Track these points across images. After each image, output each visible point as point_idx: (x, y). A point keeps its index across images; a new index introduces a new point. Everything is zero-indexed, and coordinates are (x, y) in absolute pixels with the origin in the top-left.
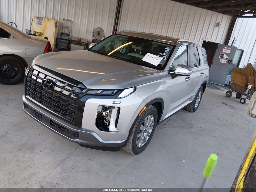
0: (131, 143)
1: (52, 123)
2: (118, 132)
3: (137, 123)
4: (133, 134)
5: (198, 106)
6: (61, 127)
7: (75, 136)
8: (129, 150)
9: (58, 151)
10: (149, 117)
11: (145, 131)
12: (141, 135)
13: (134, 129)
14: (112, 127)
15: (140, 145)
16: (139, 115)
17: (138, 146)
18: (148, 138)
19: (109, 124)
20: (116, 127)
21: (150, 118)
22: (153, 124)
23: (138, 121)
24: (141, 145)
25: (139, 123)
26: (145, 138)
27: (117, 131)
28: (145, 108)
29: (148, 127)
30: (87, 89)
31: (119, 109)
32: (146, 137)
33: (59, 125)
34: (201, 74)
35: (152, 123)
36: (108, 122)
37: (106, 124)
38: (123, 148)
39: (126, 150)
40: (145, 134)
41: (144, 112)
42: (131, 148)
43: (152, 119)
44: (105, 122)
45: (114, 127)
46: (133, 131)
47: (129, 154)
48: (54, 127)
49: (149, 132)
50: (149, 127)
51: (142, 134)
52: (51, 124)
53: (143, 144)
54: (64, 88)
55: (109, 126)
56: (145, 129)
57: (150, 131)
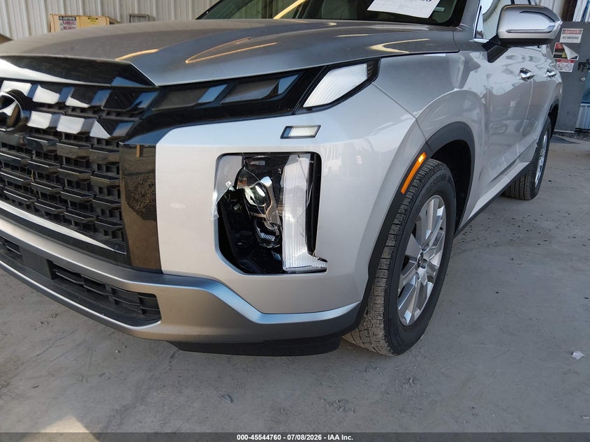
0: (382, 310)
1: (55, 272)
2: (324, 270)
3: (395, 229)
4: (383, 274)
5: (540, 180)
6: (87, 281)
7: (144, 312)
8: (373, 339)
9: (101, 376)
10: (432, 203)
11: (422, 262)
12: (410, 276)
13: (386, 254)
14: (294, 253)
15: (408, 316)
16: (403, 191)
17: (402, 320)
18: (430, 286)
19: (279, 239)
20: (311, 247)
21: (435, 212)
22: (443, 233)
23: (396, 221)
24: (413, 315)
25: (403, 225)
26: (423, 288)
27: (321, 265)
28: (421, 159)
29: (431, 244)
30: (154, 89)
31: (316, 162)
32: (427, 284)
33: (77, 275)
34: (548, 71)
35: (441, 229)
36: (272, 233)
37: (268, 242)
38: (348, 337)
39: (359, 342)
40: (421, 271)
41: (416, 183)
42: (381, 333)
43: (441, 212)
44: (263, 235)
45: (305, 250)
46: (384, 264)
47: (374, 355)
48: (64, 286)
49: (432, 267)
50: (434, 245)
51: (414, 271)
52: (54, 277)
53: (418, 313)
54: (60, 108)
55: (280, 250)
56: (422, 254)
57: (436, 261)
